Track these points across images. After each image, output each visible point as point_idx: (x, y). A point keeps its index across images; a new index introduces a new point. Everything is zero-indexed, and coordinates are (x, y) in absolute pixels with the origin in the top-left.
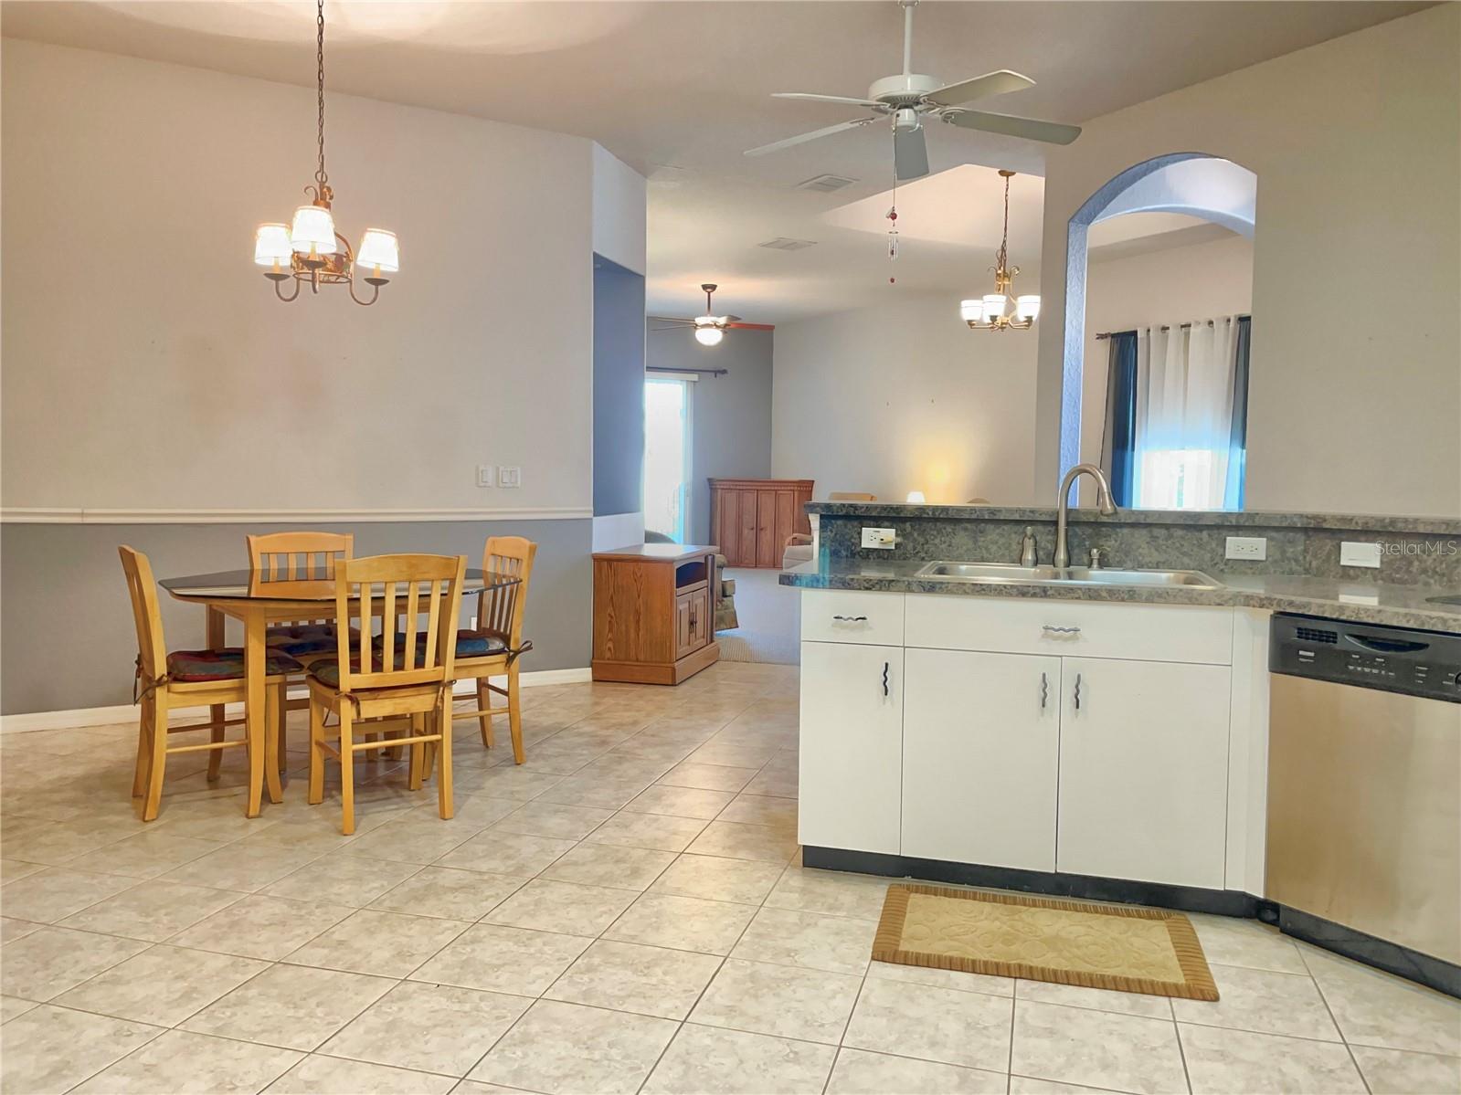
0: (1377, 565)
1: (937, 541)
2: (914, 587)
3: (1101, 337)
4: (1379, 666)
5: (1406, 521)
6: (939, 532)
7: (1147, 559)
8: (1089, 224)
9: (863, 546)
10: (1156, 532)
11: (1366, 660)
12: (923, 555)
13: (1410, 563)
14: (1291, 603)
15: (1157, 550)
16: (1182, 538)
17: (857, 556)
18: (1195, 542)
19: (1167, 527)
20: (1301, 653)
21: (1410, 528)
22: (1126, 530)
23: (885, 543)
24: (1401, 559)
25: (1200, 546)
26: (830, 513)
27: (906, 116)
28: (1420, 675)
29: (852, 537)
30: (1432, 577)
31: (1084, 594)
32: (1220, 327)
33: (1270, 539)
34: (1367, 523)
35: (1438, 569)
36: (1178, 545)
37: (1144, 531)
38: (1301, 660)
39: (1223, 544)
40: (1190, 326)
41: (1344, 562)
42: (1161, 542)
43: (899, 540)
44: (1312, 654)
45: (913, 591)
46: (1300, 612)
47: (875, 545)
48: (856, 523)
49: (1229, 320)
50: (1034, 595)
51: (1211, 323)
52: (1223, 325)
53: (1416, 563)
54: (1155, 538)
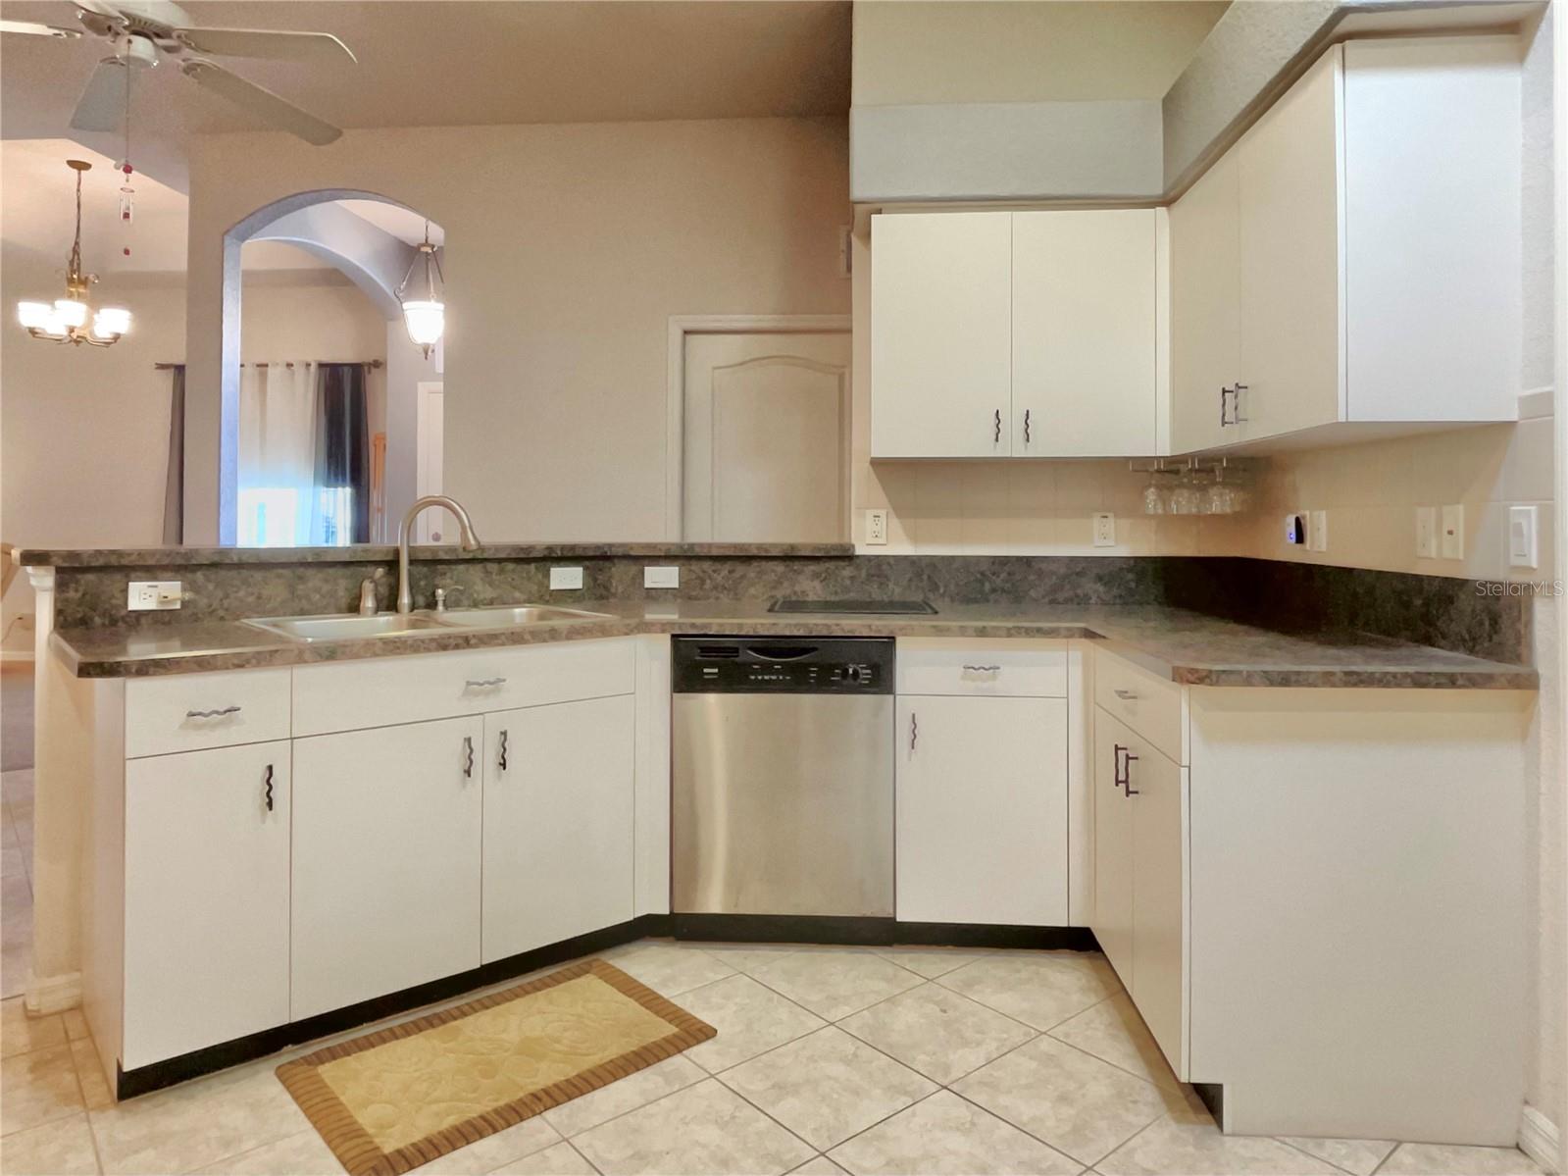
0: (677, 586)
1: (241, 594)
2: (307, 656)
3: (162, 367)
4: (777, 672)
5: (701, 545)
6: (245, 582)
7: (482, 597)
8: (243, 240)
9: (130, 609)
10: (490, 566)
11: (767, 668)
12: (221, 613)
13: (703, 581)
14: (693, 625)
15: (490, 585)
16: (513, 571)
17: (120, 624)
18: (525, 575)
19: (500, 561)
20: (705, 670)
21: (705, 552)
22: (461, 567)
23: (169, 602)
24: (696, 579)
25: (529, 579)
26: (77, 565)
27: (142, 47)
28: (812, 675)
29: (113, 597)
30: (722, 592)
31: (507, 638)
32: (299, 370)
33: (586, 568)
34: (669, 549)
35: (726, 586)
36: (510, 579)
37: (479, 567)
38: (706, 677)
39: (547, 575)
40: (267, 365)
41: (647, 585)
42: (494, 577)
43: (188, 596)
44: (716, 670)
45: (306, 662)
46: (702, 632)
47: (150, 604)
48: (118, 577)
49: (308, 365)
50: (457, 647)
51: (289, 365)
52: (303, 370)
53: (708, 581)
54: (487, 572)
